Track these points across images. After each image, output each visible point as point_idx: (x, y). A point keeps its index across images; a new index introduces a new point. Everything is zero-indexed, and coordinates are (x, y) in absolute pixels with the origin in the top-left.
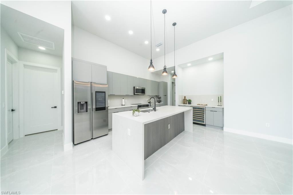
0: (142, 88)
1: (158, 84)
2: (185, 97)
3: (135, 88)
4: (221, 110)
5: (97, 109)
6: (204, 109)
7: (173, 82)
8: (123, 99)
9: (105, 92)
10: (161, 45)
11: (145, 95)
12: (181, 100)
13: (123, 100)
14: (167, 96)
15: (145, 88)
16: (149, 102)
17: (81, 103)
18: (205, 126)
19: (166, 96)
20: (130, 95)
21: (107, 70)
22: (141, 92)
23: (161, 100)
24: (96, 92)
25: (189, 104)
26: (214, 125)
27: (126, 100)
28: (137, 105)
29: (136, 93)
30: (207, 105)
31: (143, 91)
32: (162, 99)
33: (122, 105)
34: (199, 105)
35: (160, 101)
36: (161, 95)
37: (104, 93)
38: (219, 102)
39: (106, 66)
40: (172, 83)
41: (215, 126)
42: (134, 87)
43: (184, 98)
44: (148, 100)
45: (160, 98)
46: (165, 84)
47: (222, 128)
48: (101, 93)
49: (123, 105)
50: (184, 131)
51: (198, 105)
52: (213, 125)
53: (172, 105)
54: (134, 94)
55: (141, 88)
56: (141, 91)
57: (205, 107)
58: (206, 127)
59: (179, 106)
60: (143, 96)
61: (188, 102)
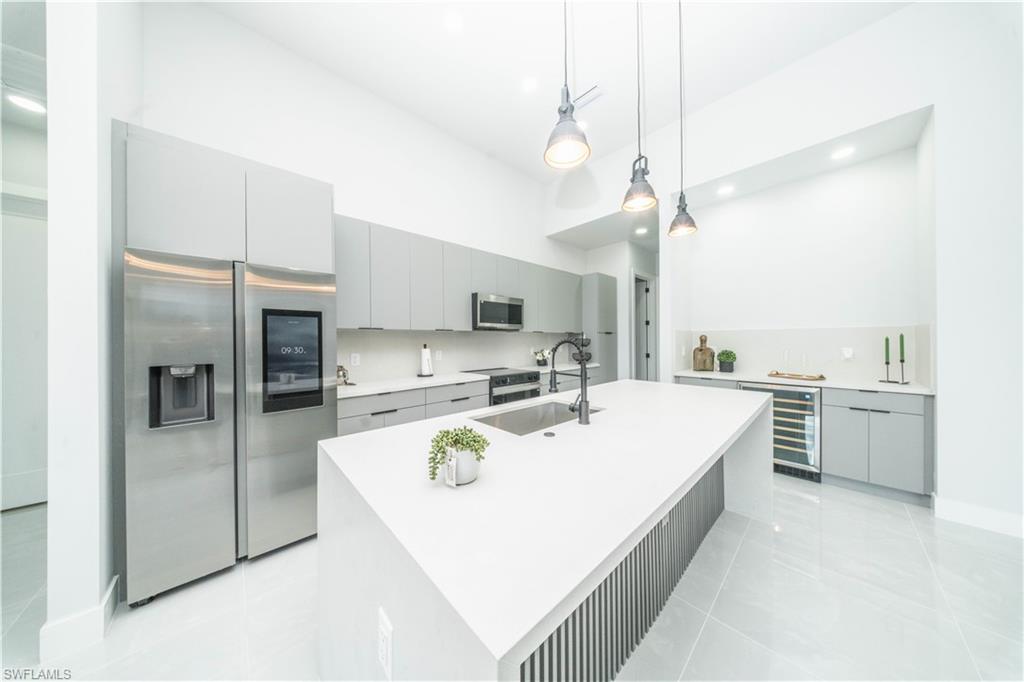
0: (511, 299)
1: (578, 283)
2: (703, 340)
3: (481, 299)
4: (918, 406)
5: (274, 403)
6: (811, 399)
7: (643, 275)
8: (425, 346)
9: (318, 315)
11: (524, 330)
12: (683, 353)
13: (426, 353)
14: (616, 333)
15: (522, 300)
16: (538, 361)
17: (174, 371)
18: (819, 481)
19: (610, 333)
20: (455, 329)
21: (336, 212)
22: (507, 316)
23: (589, 351)
24: (266, 313)
25: (722, 370)
26: (872, 481)
27: (439, 355)
28: (488, 377)
29: (481, 321)
30: (822, 378)
31: (513, 314)
32: (595, 348)
33: (420, 376)
34: (777, 374)
36: (591, 330)
37: (316, 319)
38: (887, 363)
39: (331, 186)
40: (638, 280)
41: (871, 484)
42: (475, 296)
43: (698, 344)
44: (536, 354)
45: (585, 344)
46: (608, 285)
47: (924, 499)
48: (293, 321)
49: (425, 373)
50: (723, 514)
51: (770, 375)
52: (866, 481)
53: (638, 377)
54: (475, 327)
55: (506, 302)
56: (505, 313)
57: (821, 388)
58: (824, 488)
59: (678, 379)
60: (516, 333)
61: (717, 362)
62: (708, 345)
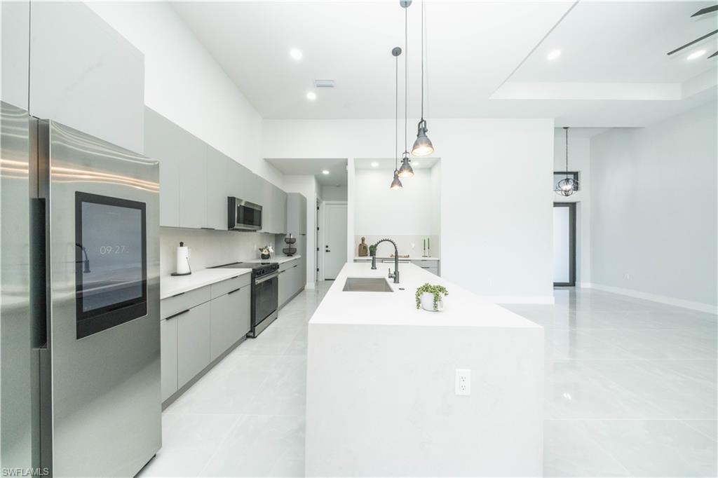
1: (285, 198)
2: (363, 240)
3: (237, 203)
8: (182, 244)
10: (331, 86)
13: (183, 250)
14: (306, 235)
15: (261, 207)
16: (263, 255)
20: (216, 229)
23: (294, 247)
29: (238, 222)
30: (408, 256)
32: (297, 245)
35: (291, 252)
38: (425, 249)
43: (361, 242)
44: (261, 250)
45: (291, 242)
46: (303, 201)
49: (179, 272)
54: (231, 226)
59: (355, 261)
60: (254, 233)
61: (369, 251)
62: (365, 242)
